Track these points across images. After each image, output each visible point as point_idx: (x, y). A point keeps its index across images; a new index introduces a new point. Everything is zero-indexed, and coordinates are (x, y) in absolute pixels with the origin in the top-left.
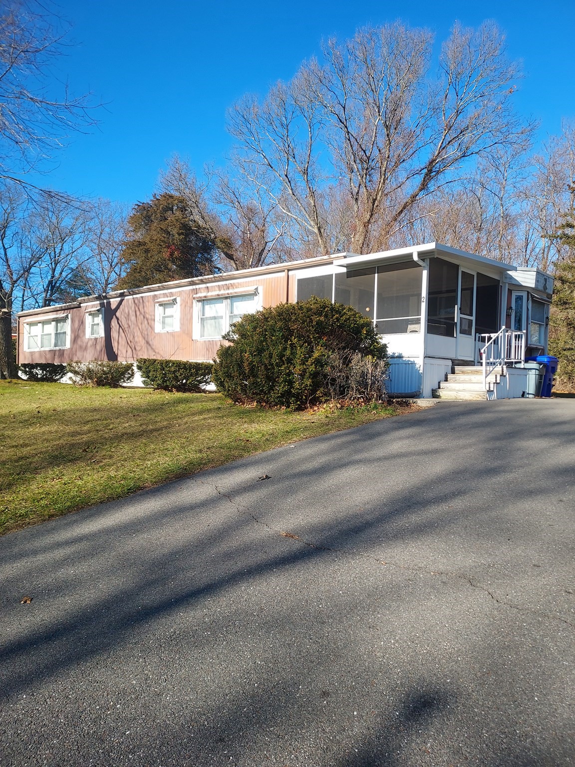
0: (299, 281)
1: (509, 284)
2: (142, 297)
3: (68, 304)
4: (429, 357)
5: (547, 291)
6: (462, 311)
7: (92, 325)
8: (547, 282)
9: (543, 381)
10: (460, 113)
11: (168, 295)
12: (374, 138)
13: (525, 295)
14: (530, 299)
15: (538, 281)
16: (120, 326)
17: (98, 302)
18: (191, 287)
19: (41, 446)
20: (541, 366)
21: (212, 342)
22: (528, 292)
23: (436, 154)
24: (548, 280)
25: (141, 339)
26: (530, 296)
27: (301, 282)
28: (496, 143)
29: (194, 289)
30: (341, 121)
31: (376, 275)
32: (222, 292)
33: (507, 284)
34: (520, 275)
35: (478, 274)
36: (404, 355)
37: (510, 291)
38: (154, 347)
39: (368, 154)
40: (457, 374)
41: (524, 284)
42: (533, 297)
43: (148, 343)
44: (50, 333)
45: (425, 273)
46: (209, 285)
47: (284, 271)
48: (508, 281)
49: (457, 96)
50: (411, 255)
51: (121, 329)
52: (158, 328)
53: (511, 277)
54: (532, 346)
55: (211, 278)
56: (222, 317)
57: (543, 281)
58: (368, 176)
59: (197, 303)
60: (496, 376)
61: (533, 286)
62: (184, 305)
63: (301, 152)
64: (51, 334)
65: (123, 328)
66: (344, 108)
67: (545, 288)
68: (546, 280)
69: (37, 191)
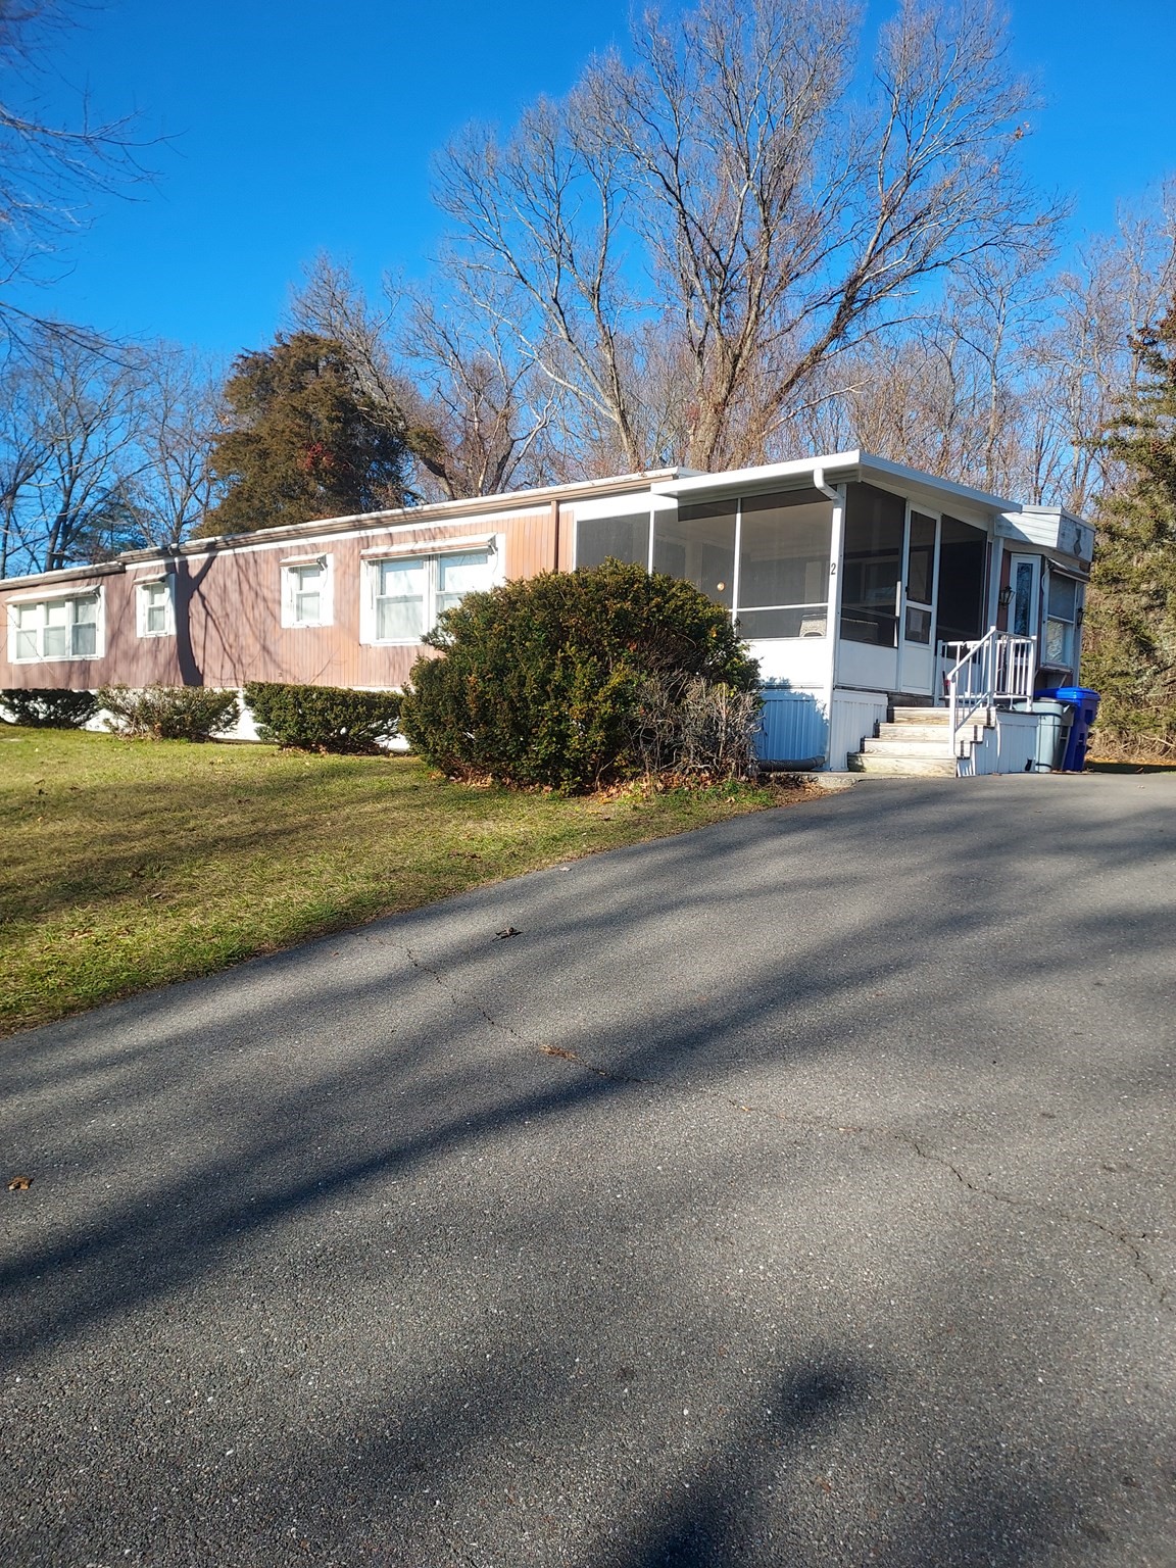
0: (581, 524)
1: (1005, 539)
2: (254, 552)
3: (97, 565)
4: (843, 688)
5: (1081, 555)
6: (910, 594)
7: (150, 609)
8: (1082, 537)
9: (1068, 738)
10: (914, 177)
11: (309, 549)
12: (736, 227)
13: (1036, 562)
14: (1047, 571)
15: (1063, 535)
16: (208, 613)
17: (162, 562)
18: (355, 534)
19: (49, 864)
20: (1065, 709)
21: (399, 650)
22: (1043, 557)
23: (864, 264)
24: (1083, 533)
25: (251, 640)
26: (1047, 566)
27: (585, 528)
28: (985, 245)
29: (362, 538)
30: (669, 188)
31: (739, 515)
32: (421, 545)
33: (1002, 541)
34: (1027, 521)
35: (945, 517)
36: (792, 682)
37: (1007, 555)
38: (278, 659)
39: (725, 259)
40: (899, 722)
41: (1035, 540)
42: (1052, 567)
43: (265, 648)
44: (61, 625)
45: (838, 515)
46: (393, 529)
47: (549, 503)
48: (1003, 533)
49: (909, 141)
50: (809, 476)
51: (209, 619)
52: (288, 618)
53: (1010, 526)
54: (1049, 667)
55: (398, 515)
56: (420, 598)
57: (1073, 535)
58: (724, 306)
59: (370, 567)
60: (976, 727)
61: (1054, 544)
62: (340, 572)
63: (586, 249)
64: (64, 628)
65: (214, 617)
66: (676, 160)
67: (1077, 549)
68: (1079, 533)
69: (28, 322)
